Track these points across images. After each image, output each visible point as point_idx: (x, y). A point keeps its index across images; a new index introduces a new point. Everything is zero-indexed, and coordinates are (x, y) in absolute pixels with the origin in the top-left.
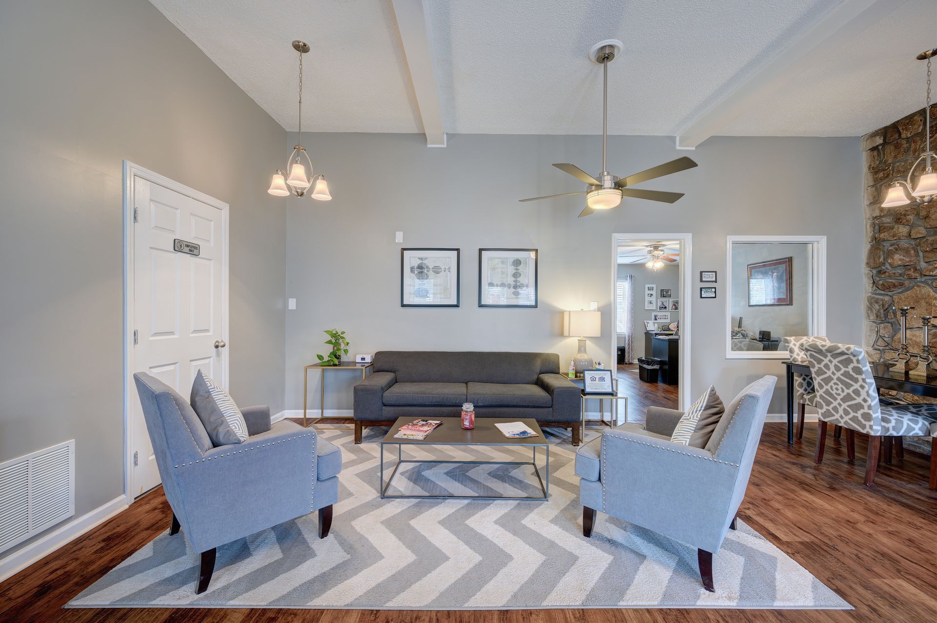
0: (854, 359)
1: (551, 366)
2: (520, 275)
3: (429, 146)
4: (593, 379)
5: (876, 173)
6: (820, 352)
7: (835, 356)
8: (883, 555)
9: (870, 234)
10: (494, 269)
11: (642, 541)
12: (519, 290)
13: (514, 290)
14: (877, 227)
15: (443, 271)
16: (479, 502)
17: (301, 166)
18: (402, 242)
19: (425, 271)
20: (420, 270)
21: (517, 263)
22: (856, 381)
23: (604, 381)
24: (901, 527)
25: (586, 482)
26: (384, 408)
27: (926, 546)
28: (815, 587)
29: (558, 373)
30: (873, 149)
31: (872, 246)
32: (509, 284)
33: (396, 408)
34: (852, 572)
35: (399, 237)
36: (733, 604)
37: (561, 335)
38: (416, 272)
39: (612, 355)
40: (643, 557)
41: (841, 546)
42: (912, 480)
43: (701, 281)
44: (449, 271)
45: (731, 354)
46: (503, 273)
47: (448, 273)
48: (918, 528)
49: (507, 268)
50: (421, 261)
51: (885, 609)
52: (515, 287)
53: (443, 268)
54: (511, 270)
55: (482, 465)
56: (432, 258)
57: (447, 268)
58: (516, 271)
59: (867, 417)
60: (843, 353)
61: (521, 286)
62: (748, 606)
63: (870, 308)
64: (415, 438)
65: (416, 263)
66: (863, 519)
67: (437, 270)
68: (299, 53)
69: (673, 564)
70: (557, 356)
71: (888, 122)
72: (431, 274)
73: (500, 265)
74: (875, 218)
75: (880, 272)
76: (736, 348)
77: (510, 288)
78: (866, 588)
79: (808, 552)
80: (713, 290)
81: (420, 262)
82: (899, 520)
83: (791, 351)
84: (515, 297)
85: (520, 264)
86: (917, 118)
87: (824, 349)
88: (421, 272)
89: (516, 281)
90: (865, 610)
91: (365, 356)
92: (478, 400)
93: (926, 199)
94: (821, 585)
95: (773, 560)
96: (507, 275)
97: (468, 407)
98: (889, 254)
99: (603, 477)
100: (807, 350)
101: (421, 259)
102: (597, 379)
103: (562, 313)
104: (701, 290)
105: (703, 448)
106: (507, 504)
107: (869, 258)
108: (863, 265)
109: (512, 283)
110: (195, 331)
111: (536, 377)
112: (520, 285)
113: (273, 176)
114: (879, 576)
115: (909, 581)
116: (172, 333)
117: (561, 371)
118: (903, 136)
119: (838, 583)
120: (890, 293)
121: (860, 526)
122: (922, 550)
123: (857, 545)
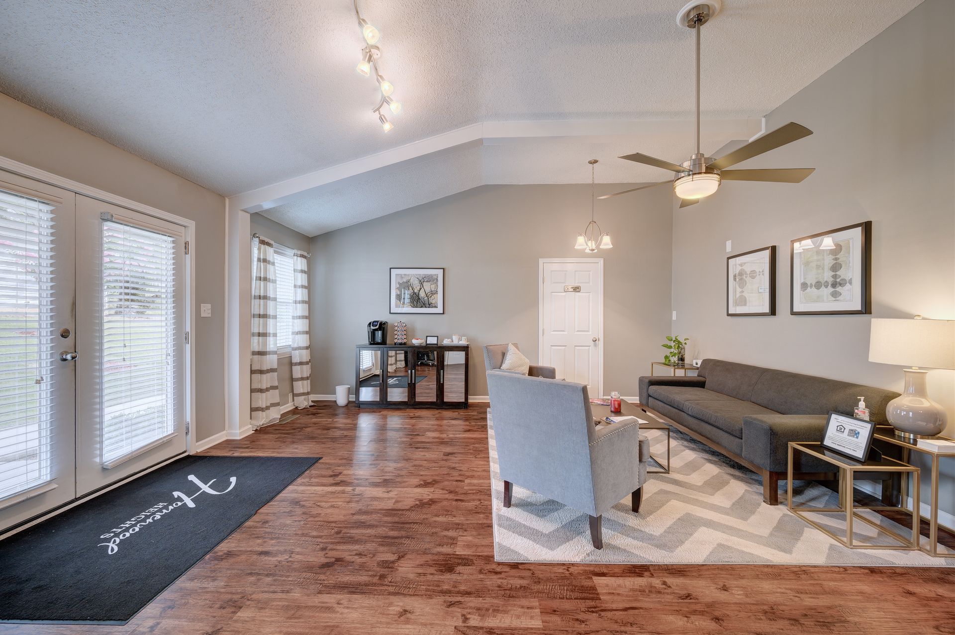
2: (841, 267)
4: (840, 429)
10: (807, 263)
12: (839, 289)
13: (832, 290)
15: (758, 275)
18: (730, 250)
19: (744, 277)
20: (740, 277)
23: (857, 438)
32: (826, 281)
35: (729, 246)
38: (737, 280)
44: (762, 275)
46: (818, 267)
49: (823, 259)
50: (741, 268)
52: (834, 285)
54: (829, 262)
56: (749, 262)
57: (761, 271)
58: (835, 262)
61: (842, 284)
65: (737, 270)
67: (753, 274)
72: (748, 279)
73: (815, 257)
77: (826, 287)
84: (835, 299)
85: (841, 249)
88: (742, 279)
89: (835, 277)
96: (823, 269)
101: (741, 265)
102: (847, 431)
109: (831, 280)
110: (578, 331)
112: (841, 282)
116: (563, 331)
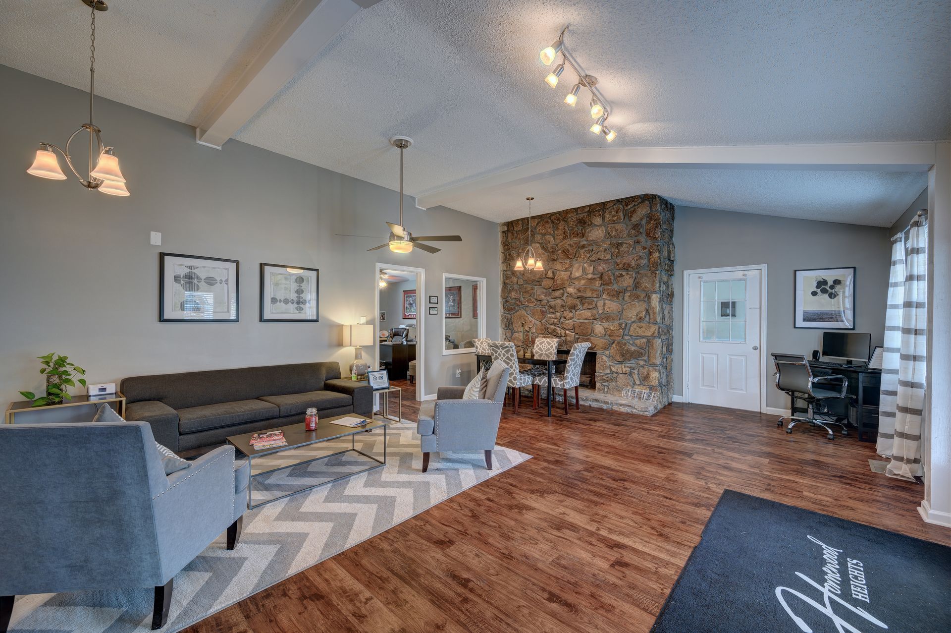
0: (511, 349)
1: (333, 371)
2: (303, 292)
3: (199, 142)
4: (375, 378)
5: (504, 246)
6: (497, 347)
7: (503, 349)
8: (532, 437)
9: (502, 280)
10: (277, 284)
11: (452, 464)
12: (302, 306)
13: (297, 306)
14: (505, 276)
15: (218, 283)
16: (320, 488)
17: (113, 157)
18: (160, 244)
19: (195, 281)
20: (188, 280)
21: (300, 280)
22: (511, 361)
23: (383, 379)
24: (532, 426)
25: (426, 437)
26: (181, 437)
27: (541, 430)
28: (520, 455)
29: (340, 378)
30: (504, 232)
31: (503, 286)
32: (292, 300)
33: (197, 435)
34: (527, 446)
35: (156, 238)
36: (500, 471)
37: (340, 344)
38: (182, 282)
39: (376, 359)
40: (457, 470)
41: (520, 439)
42: (527, 407)
43: (430, 303)
44: (227, 284)
45: (446, 352)
46: (286, 289)
47: (225, 285)
48: (536, 425)
49: (290, 284)
50: (190, 270)
51: (540, 453)
52: (298, 303)
53: (218, 279)
54: (294, 286)
55: (312, 462)
56: (203, 268)
57: (224, 280)
58: (298, 288)
59: (515, 379)
60: (507, 347)
61: (304, 303)
62: (505, 469)
63: (502, 321)
64: (275, 446)
65: (182, 271)
66: (520, 427)
67: (210, 281)
68: (90, 9)
69: (471, 467)
70: (338, 364)
71: (510, 220)
72: (203, 284)
73: (284, 281)
74: (504, 271)
75: (506, 301)
76: (448, 348)
77: (293, 303)
78: (533, 449)
79: (511, 445)
80: (436, 309)
81: (188, 270)
82: (530, 424)
83: (477, 348)
84: (298, 312)
85: (303, 281)
86: (520, 222)
87: (499, 345)
88: (190, 283)
89: (299, 297)
90: (536, 456)
91: (105, 386)
92: (291, 409)
93: (530, 269)
94: (521, 453)
95: (503, 451)
96: (290, 291)
97: (311, 411)
98: (510, 292)
99: (437, 430)
100: (491, 346)
101: (190, 268)
102: (378, 378)
103: (341, 327)
104: (430, 309)
105: (484, 398)
106: (362, 476)
107: (502, 293)
108: (500, 297)
109: (295, 299)
111: (323, 384)
112: (303, 301)
113: (36, 152)
114: (535, 444)
115: (541, 442)
117: (342, 376)
118: (515, 229)
119: (525, 451)
120: (510, 313)
121: (521, 430)
122: (541, 432)
123: (524, 436)
